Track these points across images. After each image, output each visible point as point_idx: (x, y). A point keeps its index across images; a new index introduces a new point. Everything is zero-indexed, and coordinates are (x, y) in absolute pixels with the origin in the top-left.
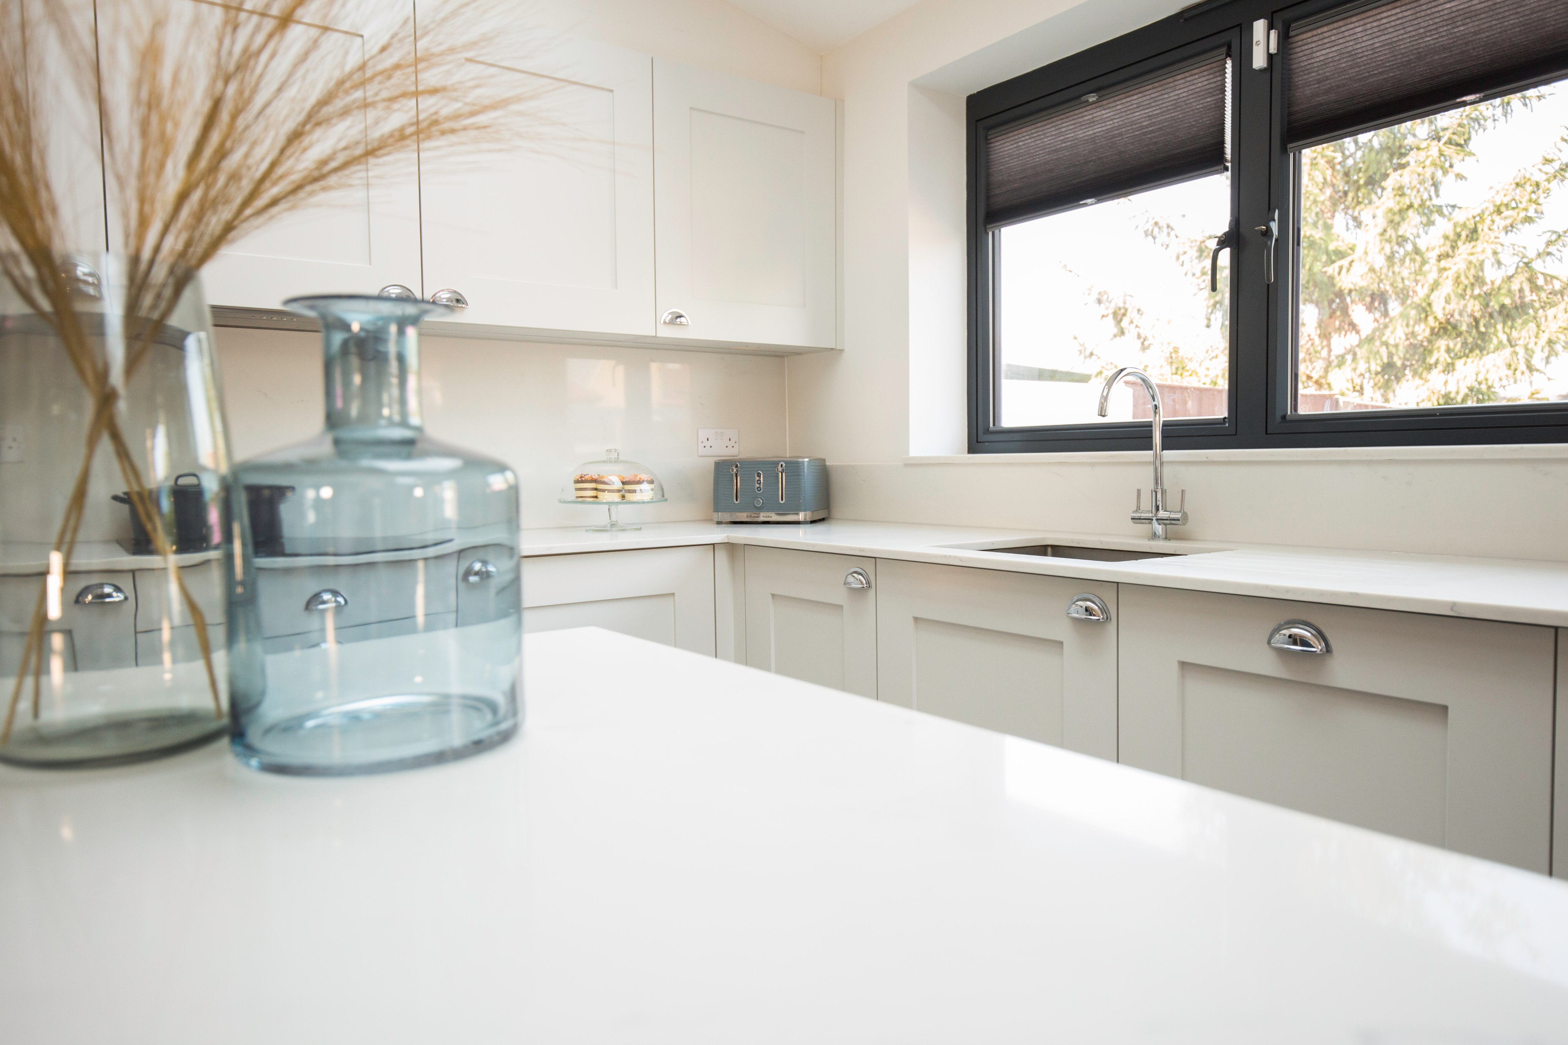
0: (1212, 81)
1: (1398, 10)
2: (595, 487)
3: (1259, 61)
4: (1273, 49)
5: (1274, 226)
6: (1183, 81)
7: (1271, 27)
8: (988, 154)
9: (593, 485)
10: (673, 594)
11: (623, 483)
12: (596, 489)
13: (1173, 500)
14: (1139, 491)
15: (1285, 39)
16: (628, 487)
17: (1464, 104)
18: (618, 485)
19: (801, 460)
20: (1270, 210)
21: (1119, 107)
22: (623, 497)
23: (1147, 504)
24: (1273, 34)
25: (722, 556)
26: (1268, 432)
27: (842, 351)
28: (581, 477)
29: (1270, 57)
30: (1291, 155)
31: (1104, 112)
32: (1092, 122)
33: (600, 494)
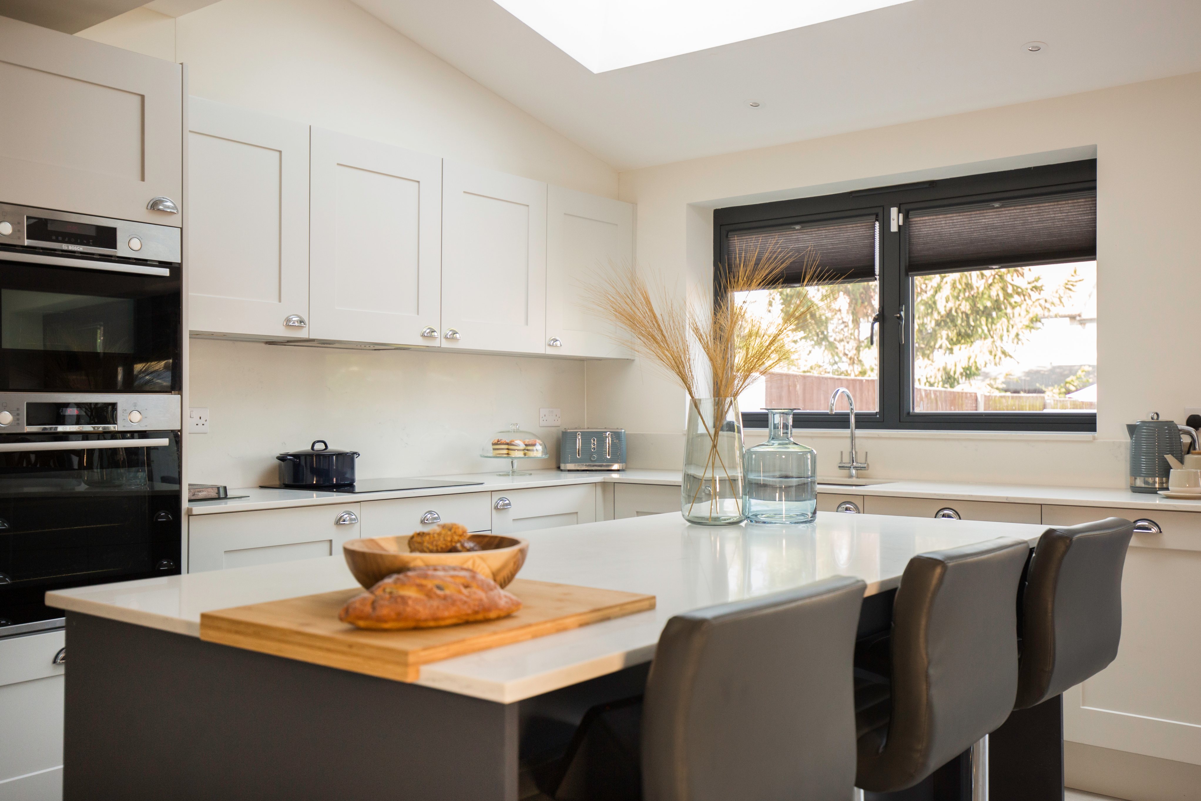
0: (868, 232)
1: (961, 217)
2: (507, 447)
3: (894, 228)
4: (901, 223)
5: (903, 313)
6: (851, 229)
7: (899, 212)
8: (728, 247)
9: (506, 447)
10: (577, 513)
11: (526, 445)
12: (508, 449)
13: (861, 458)
14: (842, 453)
15: (906, 218)
16: (529, 448)
17: (992, 269)
18: (522, 446)
19: (620, 431)
20: (900, 305)
21: (814, 235)
22: (525, 454)
23: (846, 459)
24: (901, 215)
25: (599, 490)
26: (901, 421)
27: (633, 360)
28: (498, 441)
29: (899, 227)
30: (910, 278)
31: (805, 236)
32: (797, 240)
33: (510, 452)
